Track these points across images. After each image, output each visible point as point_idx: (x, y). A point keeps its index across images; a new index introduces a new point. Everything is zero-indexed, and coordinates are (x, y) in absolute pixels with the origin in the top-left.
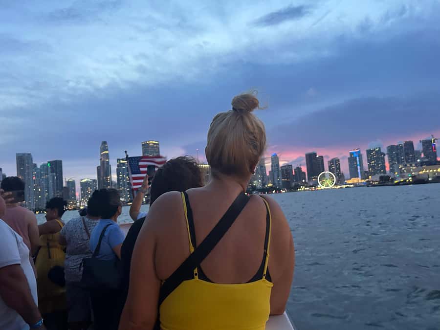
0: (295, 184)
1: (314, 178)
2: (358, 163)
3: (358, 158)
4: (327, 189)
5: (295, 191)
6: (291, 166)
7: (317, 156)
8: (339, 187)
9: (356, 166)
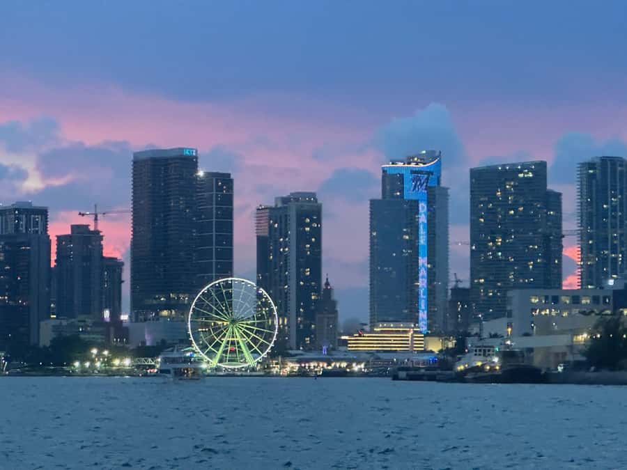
0: (56, 328)
1: (168, 307)
2: (423, 240)
3: (423, 207)
4: (231, 375)
5: (55, 373)
6: (43, 213)
7: (201, 173)
8: (292, 366)
9: (406, 252)
